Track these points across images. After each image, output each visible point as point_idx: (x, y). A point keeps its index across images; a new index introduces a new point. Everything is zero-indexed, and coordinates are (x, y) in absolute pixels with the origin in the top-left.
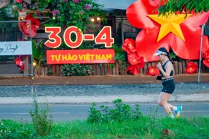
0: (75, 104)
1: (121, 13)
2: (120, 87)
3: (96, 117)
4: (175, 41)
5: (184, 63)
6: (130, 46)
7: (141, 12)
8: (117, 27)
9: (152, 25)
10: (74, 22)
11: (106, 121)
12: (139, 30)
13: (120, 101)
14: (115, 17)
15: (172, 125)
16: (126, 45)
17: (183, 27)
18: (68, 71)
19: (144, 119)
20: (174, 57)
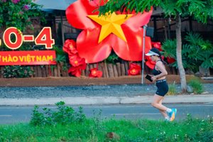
0: (18, 106)
1: (61, 13)
2: (63, 89)
3: (38, 119)
4: (117, 42)
5: (126, 65)
6: (71, 47)
7: (81, 13)
8: (57, 28)
9: (92, 26)
10: (13, 22)
11: (49, 124)
12: (79, 31)
13: (63, 103)
14: (54, 18)
15: (117, 129)
16: (66, 46)
17: (124, 27)
18: (9, 73)
19: (88, 122)
20: (116, 58)
